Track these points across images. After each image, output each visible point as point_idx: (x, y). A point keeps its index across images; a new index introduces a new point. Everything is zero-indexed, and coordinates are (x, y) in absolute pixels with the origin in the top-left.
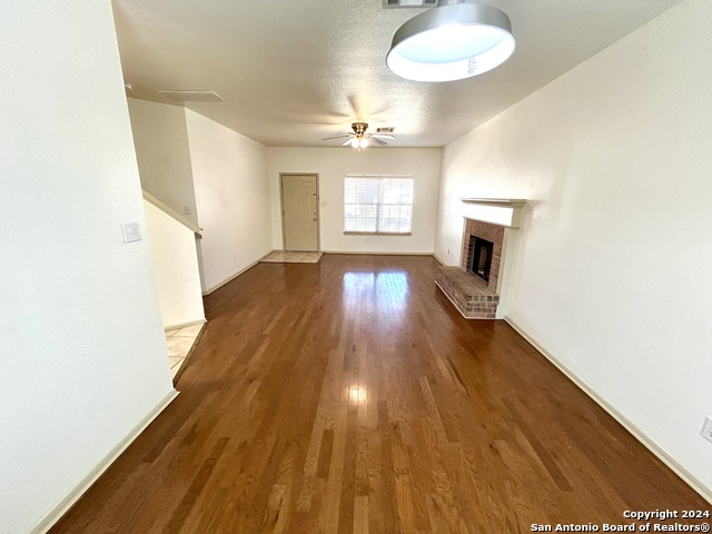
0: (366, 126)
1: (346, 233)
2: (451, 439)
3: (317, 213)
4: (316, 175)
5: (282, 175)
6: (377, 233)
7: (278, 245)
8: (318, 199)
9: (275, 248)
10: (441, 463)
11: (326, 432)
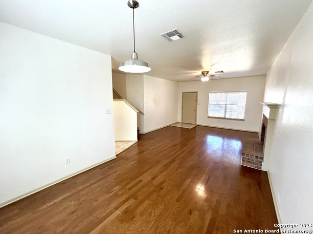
0: (208, 72)
1: (209, 117)
2: (177, 201)
3: (196, 108)
4: (197, 92)
5: (183, 93)
6: (224, 118)
7: (179, 120)
8: (197, 102)
9: (178, 121)
10: (165, 205)
11: (140, 180)
